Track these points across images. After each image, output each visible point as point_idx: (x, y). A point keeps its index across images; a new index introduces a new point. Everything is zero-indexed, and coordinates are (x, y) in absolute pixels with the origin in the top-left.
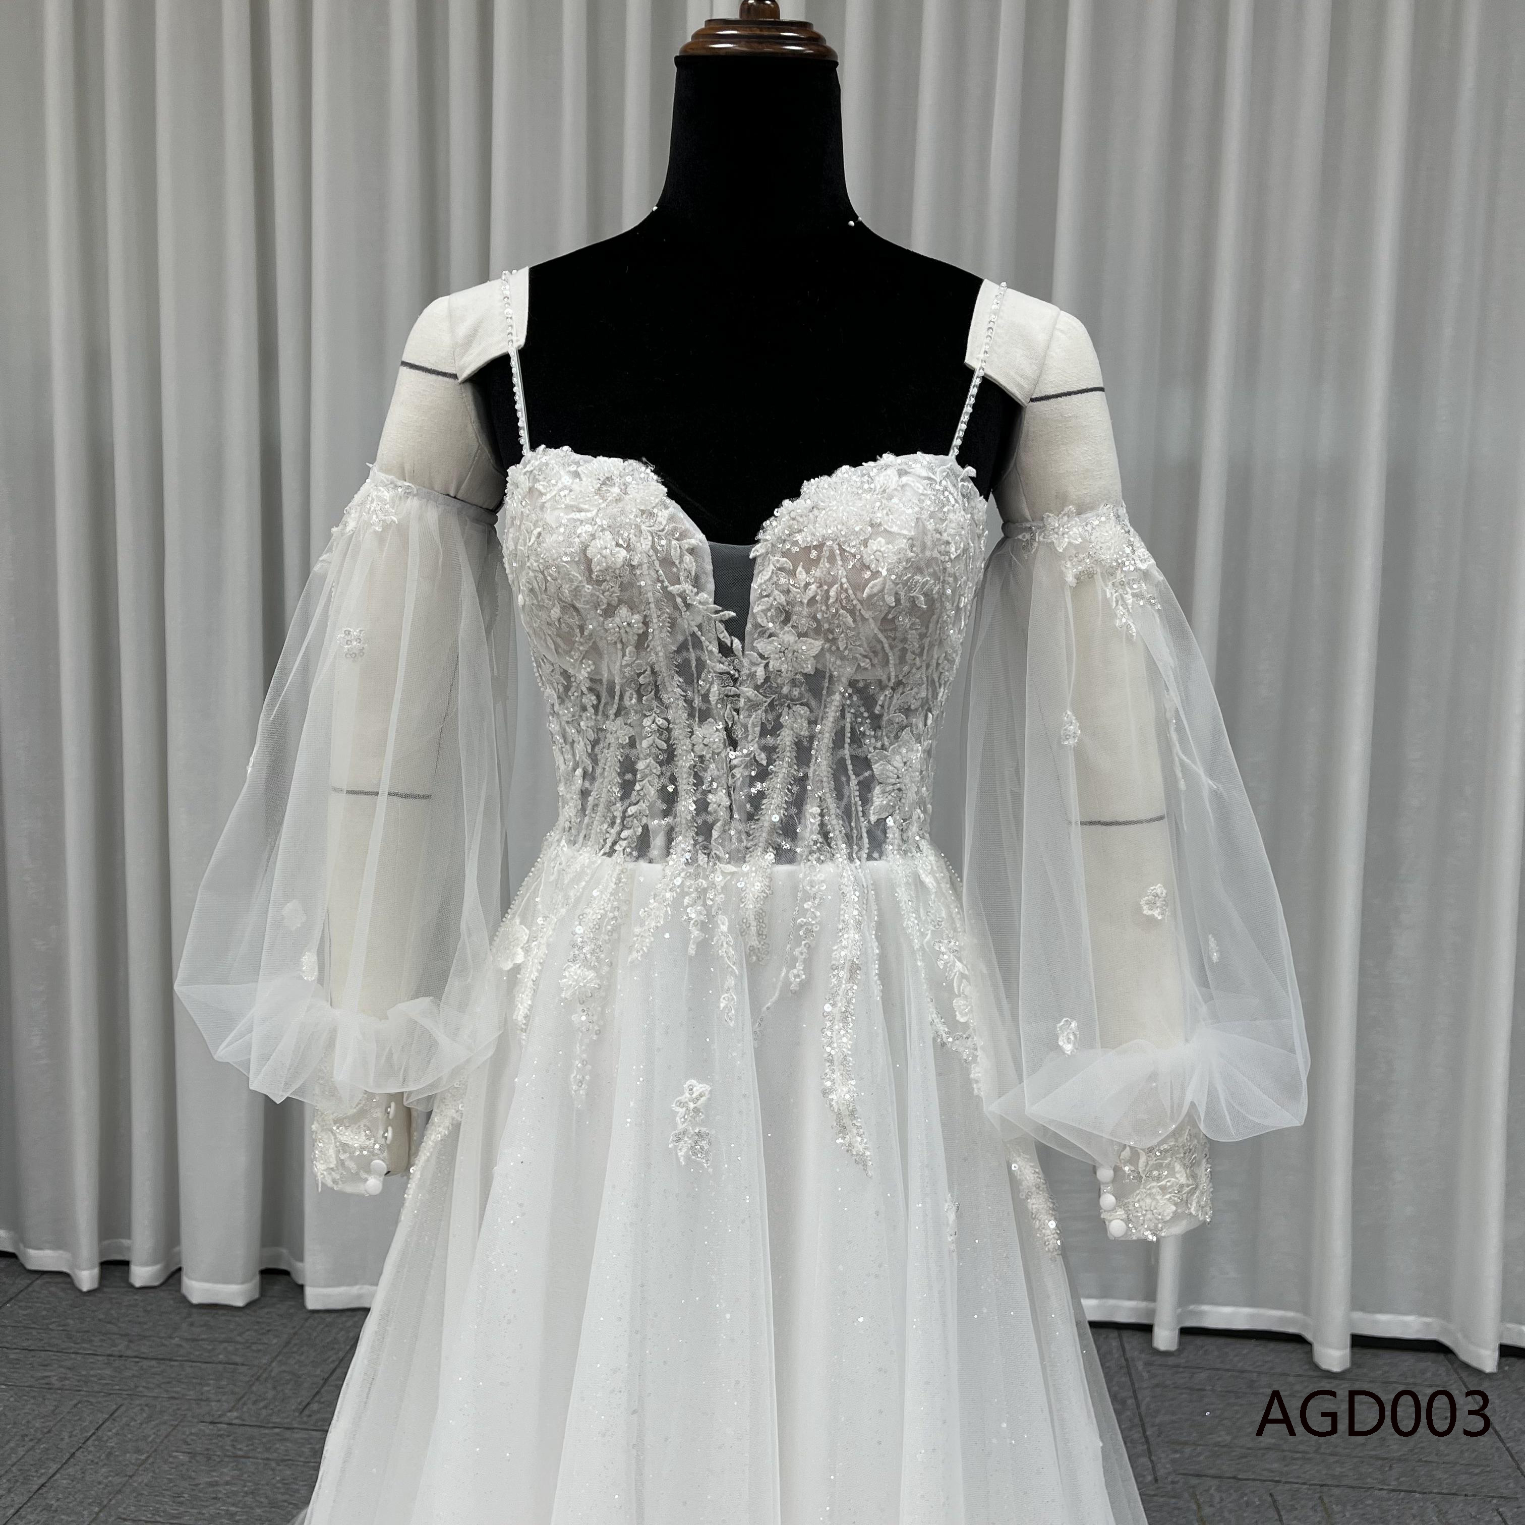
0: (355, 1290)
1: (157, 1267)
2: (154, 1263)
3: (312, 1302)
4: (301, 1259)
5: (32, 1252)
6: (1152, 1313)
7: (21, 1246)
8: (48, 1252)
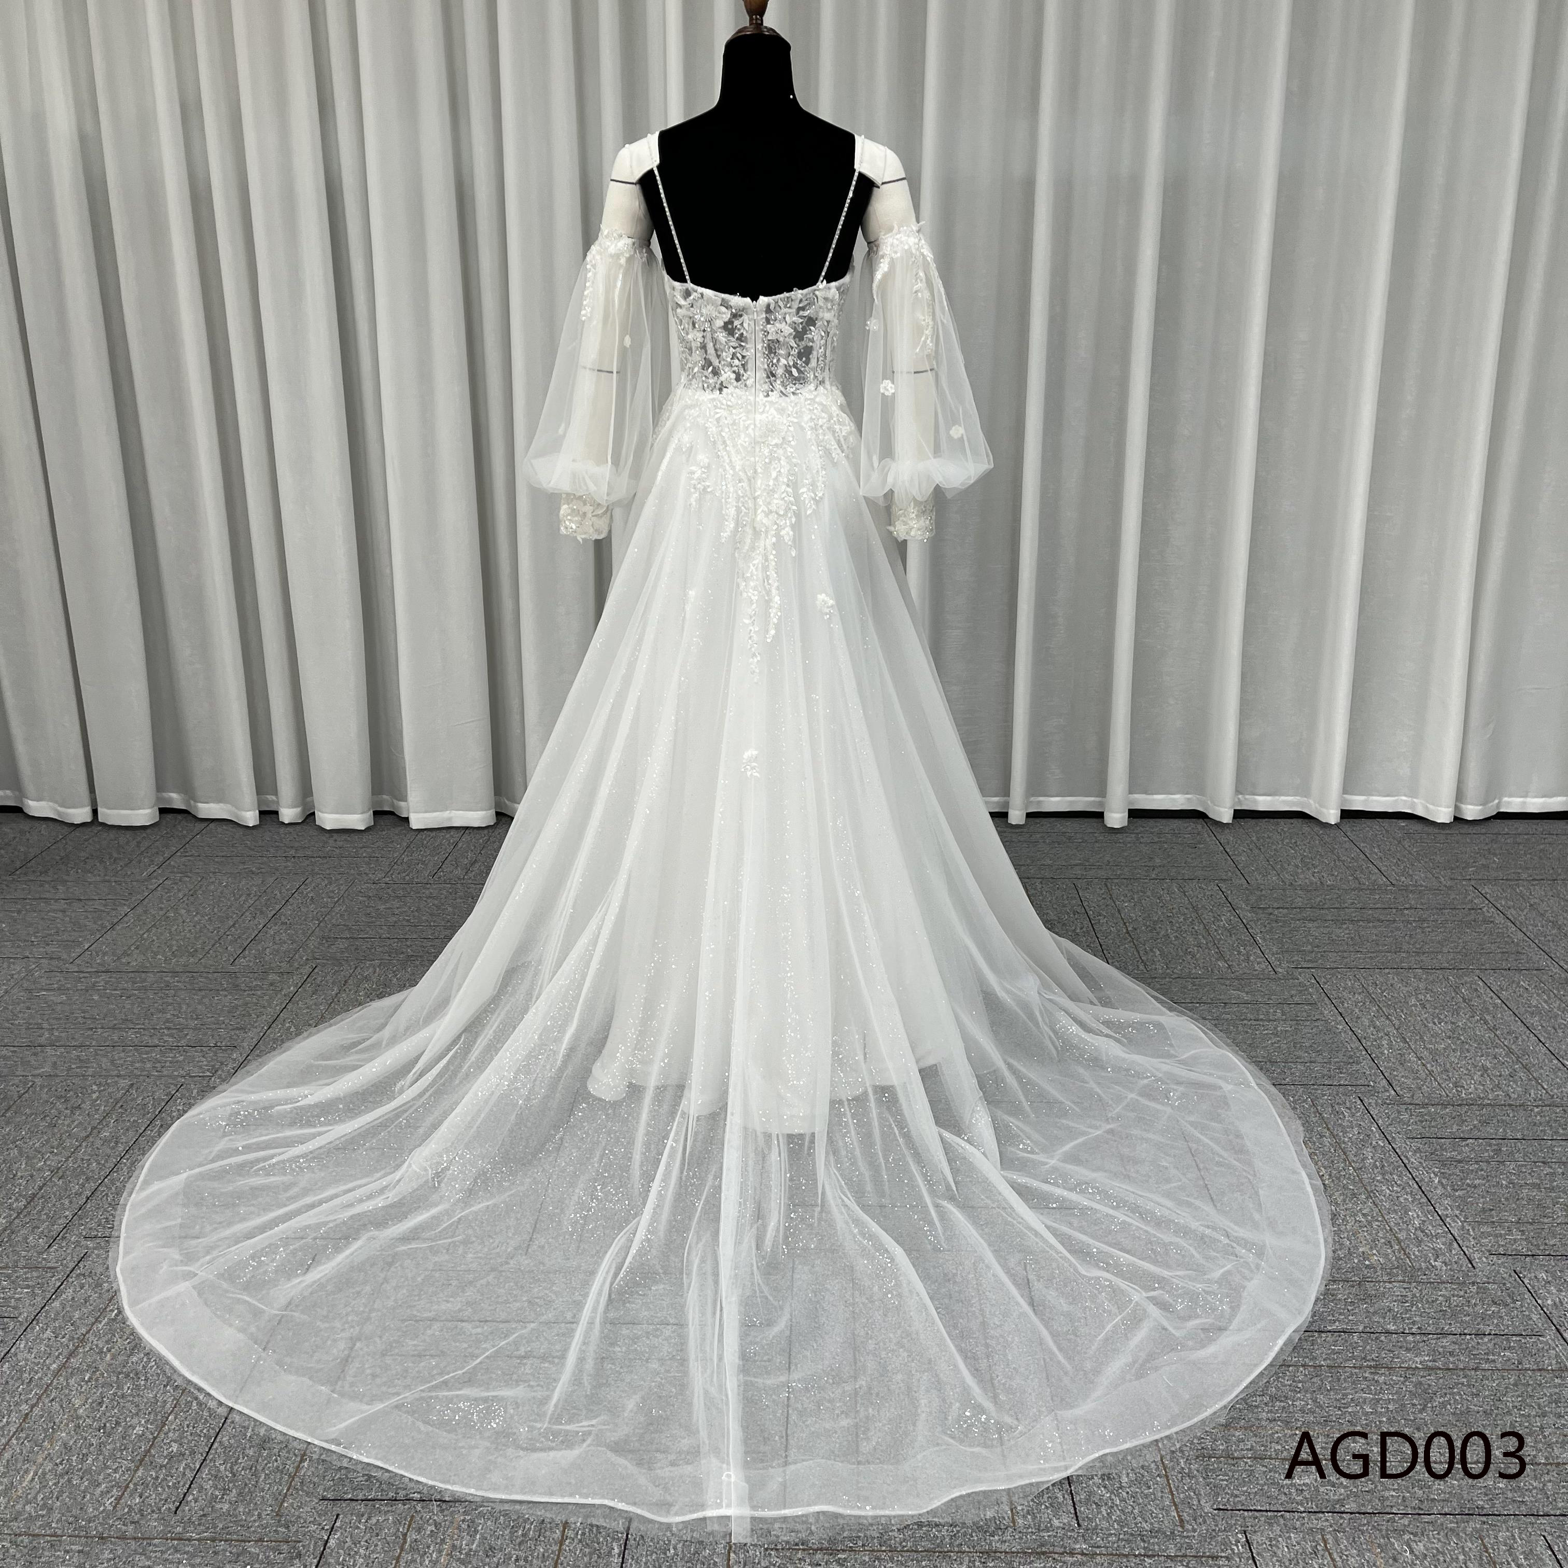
0: (446, 814)
1: (299, 810)
2: (298, 807)
3: (415, 823)
4: (404, 799)
5: (200, 805)
6: (1007, 804)
7: (192, 802)
8: (212, 805)
